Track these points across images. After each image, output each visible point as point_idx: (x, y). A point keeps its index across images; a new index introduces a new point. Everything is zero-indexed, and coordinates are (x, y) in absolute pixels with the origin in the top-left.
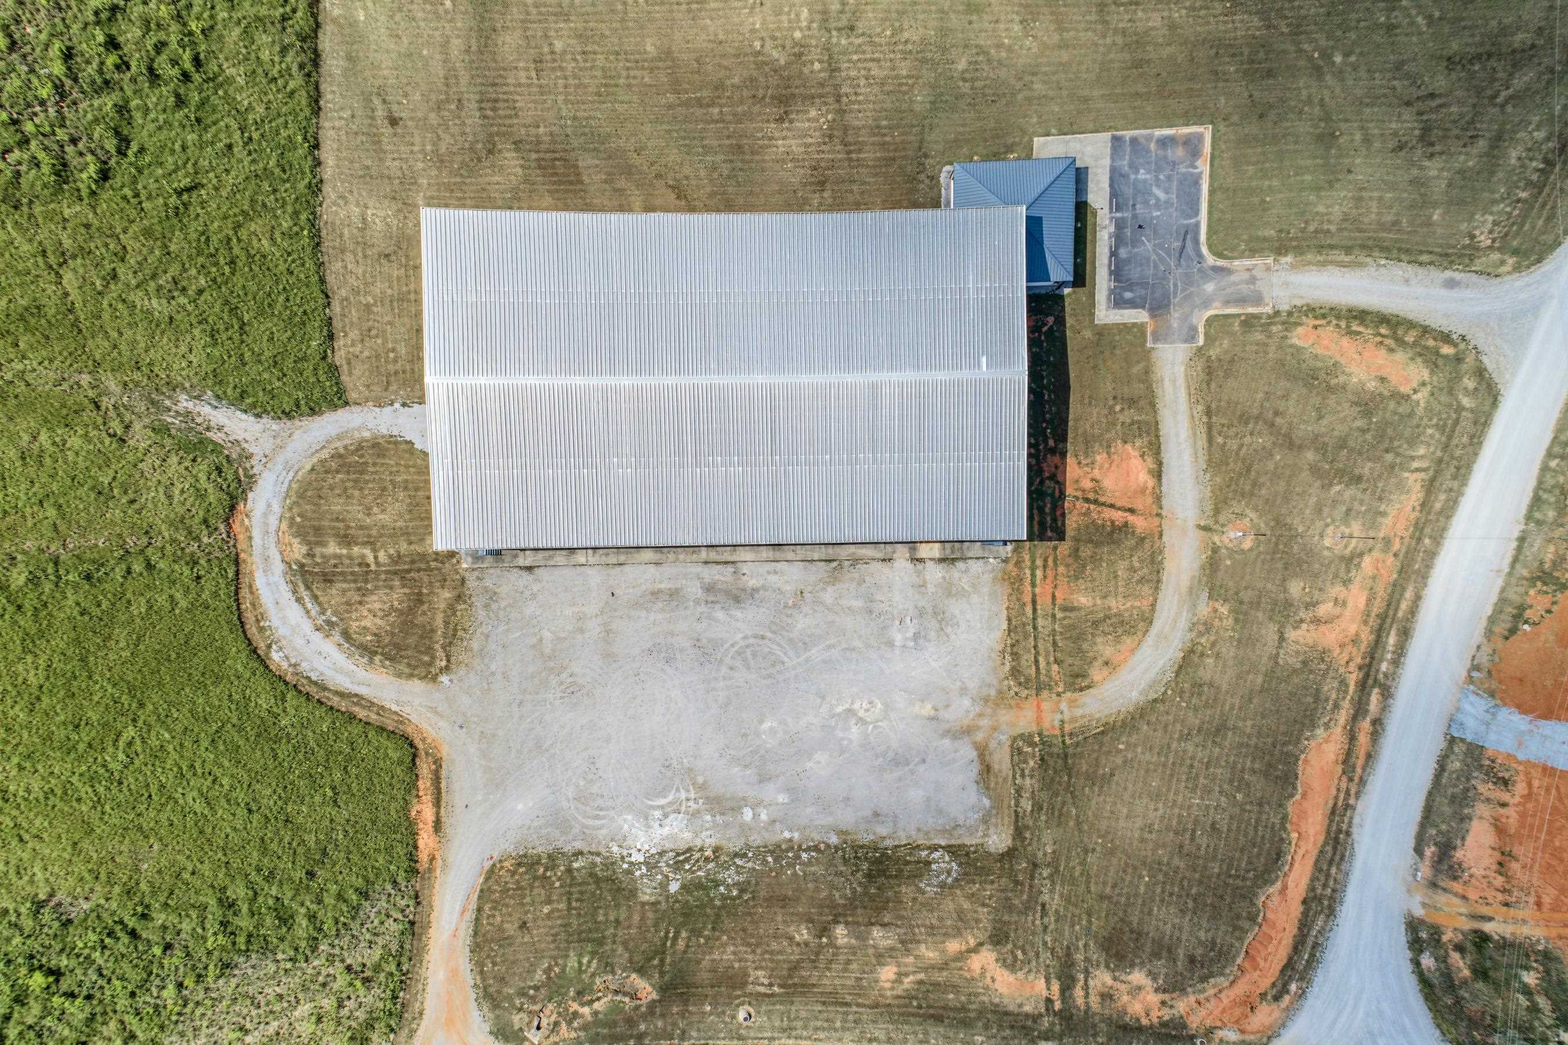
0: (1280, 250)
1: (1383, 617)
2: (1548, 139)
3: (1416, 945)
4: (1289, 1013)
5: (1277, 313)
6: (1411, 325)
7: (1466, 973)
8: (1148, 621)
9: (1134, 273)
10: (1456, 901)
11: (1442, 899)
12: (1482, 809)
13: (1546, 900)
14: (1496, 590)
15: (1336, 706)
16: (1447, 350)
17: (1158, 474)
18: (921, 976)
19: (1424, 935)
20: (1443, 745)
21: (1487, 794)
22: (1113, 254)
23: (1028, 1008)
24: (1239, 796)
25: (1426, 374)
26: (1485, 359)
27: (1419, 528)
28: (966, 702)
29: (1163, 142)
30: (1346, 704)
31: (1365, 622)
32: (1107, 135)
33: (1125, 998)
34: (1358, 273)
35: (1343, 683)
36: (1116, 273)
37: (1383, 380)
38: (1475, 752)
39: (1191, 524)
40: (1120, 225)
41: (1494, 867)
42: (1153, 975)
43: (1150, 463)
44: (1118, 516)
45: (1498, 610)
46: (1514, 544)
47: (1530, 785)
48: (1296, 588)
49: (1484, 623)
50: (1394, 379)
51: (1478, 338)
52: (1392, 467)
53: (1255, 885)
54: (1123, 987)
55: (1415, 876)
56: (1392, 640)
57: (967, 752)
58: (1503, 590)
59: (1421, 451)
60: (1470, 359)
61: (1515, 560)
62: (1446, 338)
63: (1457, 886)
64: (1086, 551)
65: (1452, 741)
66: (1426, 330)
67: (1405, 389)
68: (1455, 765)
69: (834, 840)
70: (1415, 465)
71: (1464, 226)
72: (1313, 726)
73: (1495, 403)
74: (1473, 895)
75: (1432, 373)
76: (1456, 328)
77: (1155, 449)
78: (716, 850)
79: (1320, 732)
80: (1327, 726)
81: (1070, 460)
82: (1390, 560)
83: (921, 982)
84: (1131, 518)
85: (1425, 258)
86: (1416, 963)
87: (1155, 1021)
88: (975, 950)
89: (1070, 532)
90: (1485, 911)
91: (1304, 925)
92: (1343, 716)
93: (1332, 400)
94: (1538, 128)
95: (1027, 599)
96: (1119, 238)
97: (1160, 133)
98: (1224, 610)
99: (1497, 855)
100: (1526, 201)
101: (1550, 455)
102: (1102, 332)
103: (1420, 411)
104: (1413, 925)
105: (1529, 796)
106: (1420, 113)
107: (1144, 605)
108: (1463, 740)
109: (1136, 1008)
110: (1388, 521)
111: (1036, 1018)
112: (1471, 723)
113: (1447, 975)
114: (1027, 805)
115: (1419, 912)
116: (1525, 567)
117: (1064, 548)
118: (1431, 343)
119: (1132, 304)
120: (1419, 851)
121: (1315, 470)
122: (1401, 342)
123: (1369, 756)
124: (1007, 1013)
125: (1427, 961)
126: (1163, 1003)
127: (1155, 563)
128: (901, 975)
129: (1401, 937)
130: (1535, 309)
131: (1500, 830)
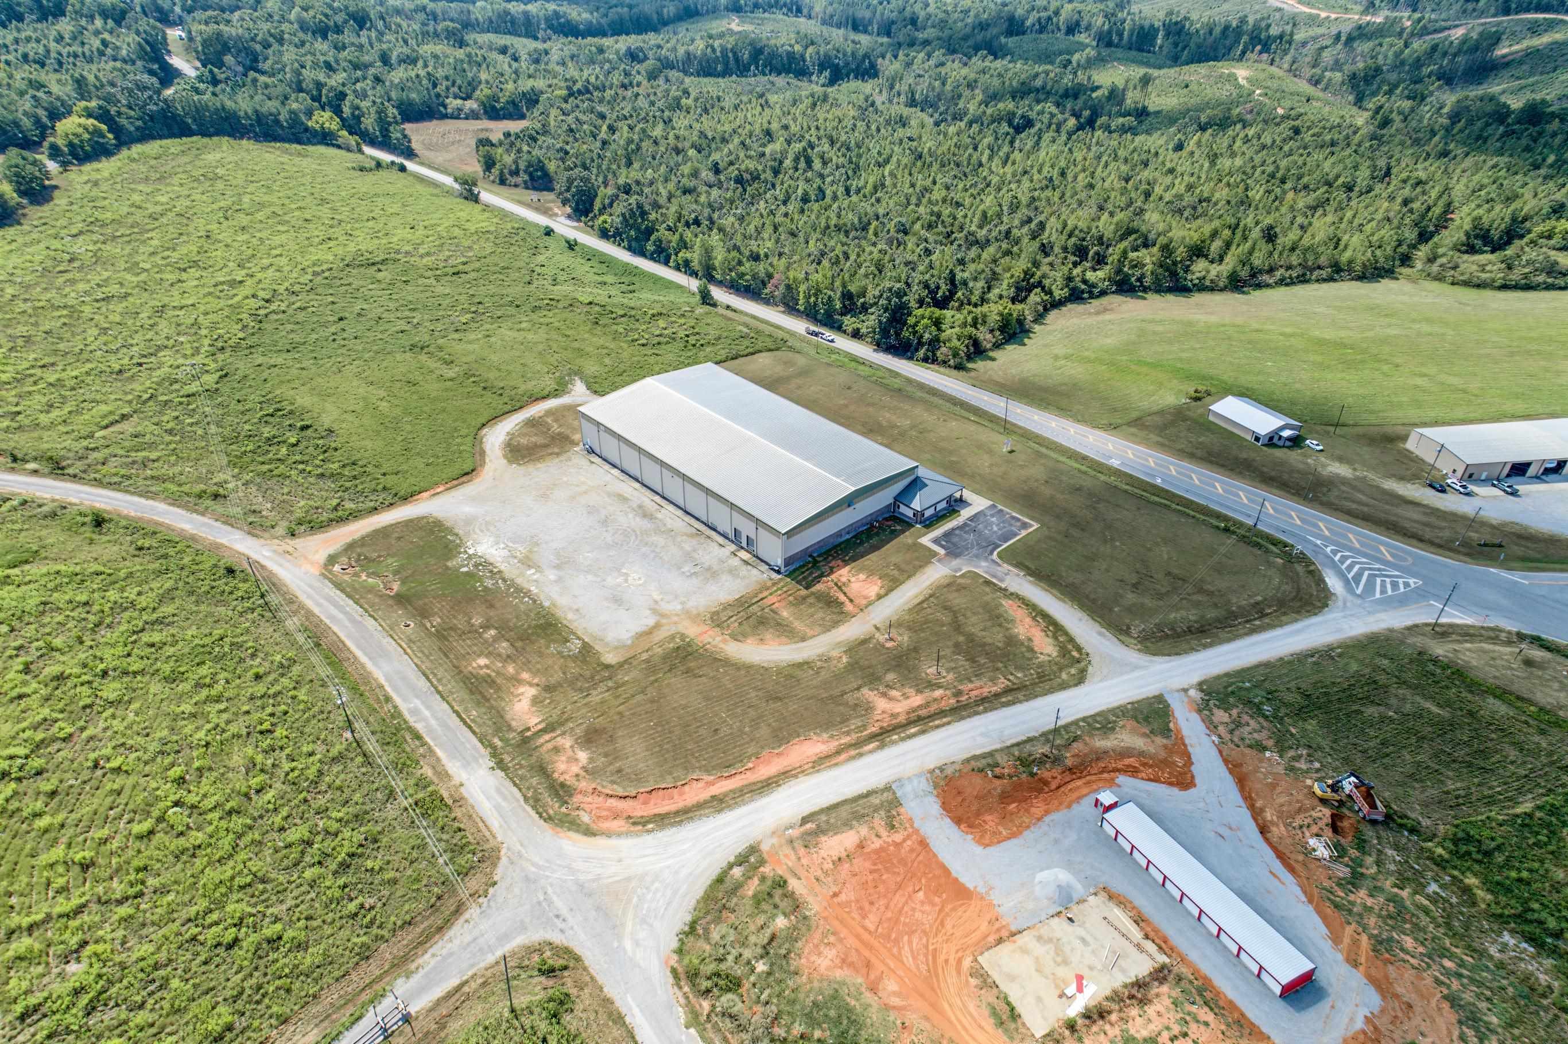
0: (1031, 574)
1: (920, 719)
2: (1195, 622)
3: (741, 860)
4: (628, 834)
5: (1006, 590)
6: (1066, 633)
7: (750, 893)
8: (803, 639)
9: (954, 539)
10: (793, 857)
11: (788, 850)
12: (864, 830)
13: (843, 897)
14: (993, 747)
15: (848, 733)
16: (1075, 654)
17: (880, 597)
18: (493, 674)
19: (752, 859)
20: (881, 786)
21: (876, 825)
22: (953, 529)
23: (514, 724)
24: (747, 729)
25: (1055, 654)
26: (1090, 668)
27: (984, 700)
28: (679, 607)
29: (1013, 518)
30: (854, 736)
31: (908, 713)
32: (990, 502)
33: (564, 758)
34: (1059, 602)
35: (864, 727)
36: (946, 534)
37: (1030, 639)
38: (895, 803)
39: (874, 622)
40: (965, 525)
41: (835, 858)
42: (591, 760)
43: (882, 592)
44: (842, 598)
45: (984, 756)
46: (1024, 738)
47: (904, 841)
48: (891, 676)
49: (969, 755)
50: (1035, 643)
51: (1095, 660)
52: (998, 669)
53: (700, 768)
54: (570, 753)
55: (787, 829)
56: (912, 730)
57: (651, 621)
58: (996, 751)
59: (1019, 675)
60: (1083, 664)
61: (1018, 744)
62: (1079, 649)
63: (802, 851)
64: (811, 600)
65: (888, 788)
66: (1071, 640)
67: (1038, 650)
68: (875, 800)
69: (546, 604)
70: (1011, 677)
71: (1127, 621)
72: (826, 730)
73: (1076, 685)
74: (804, 861)
75: (1059, 656)
76: (1087, 648)
77: (891, 589)
78: (500, 572)
79: (825, 736)
80: (832, 737)
81: (847, 568)
82: (953, 701)
83: (489, 676)
84: (847, 602)
85: (1098, 619)
86: (731, 866)
87: (562, 779)
88: (531, 685)
89: (813, 589)
90: (802, 873)
91: (700, 806)
92: (846, 740)
93: (996, 629)
94: (1192, 615)
95: (761, 596)
96: (961, 527)
97: (1016, 514)
98: (845, 660)
99: (844, 855)
100: (1167, 634)
101: (1084, 719)
102: (917, 545)
103: (1036, 661)
104: (753, 849)
105: (897, 845)
107: (810, 633)
108: (894, 793)
109: (561, 766)
110: (970, 686)
111: (510, 728)
112: (908, 788)
113: (738, 886)
114: (645, 656)
115: (765, 847)
116: (1020, 751)
117: (804, 592)
118: (1070, 647)
119: (942, 547)
120: (805, 820)
121: (957, 645)
122: (1056, 638)
123: (836, 764)
124: (502, 717)
125: (737, 872)
126: (577, 775)
127: (836, 624)
128: (487, 667)
129: (741, 848)
130: (1136, 668)
131: (861, 846)
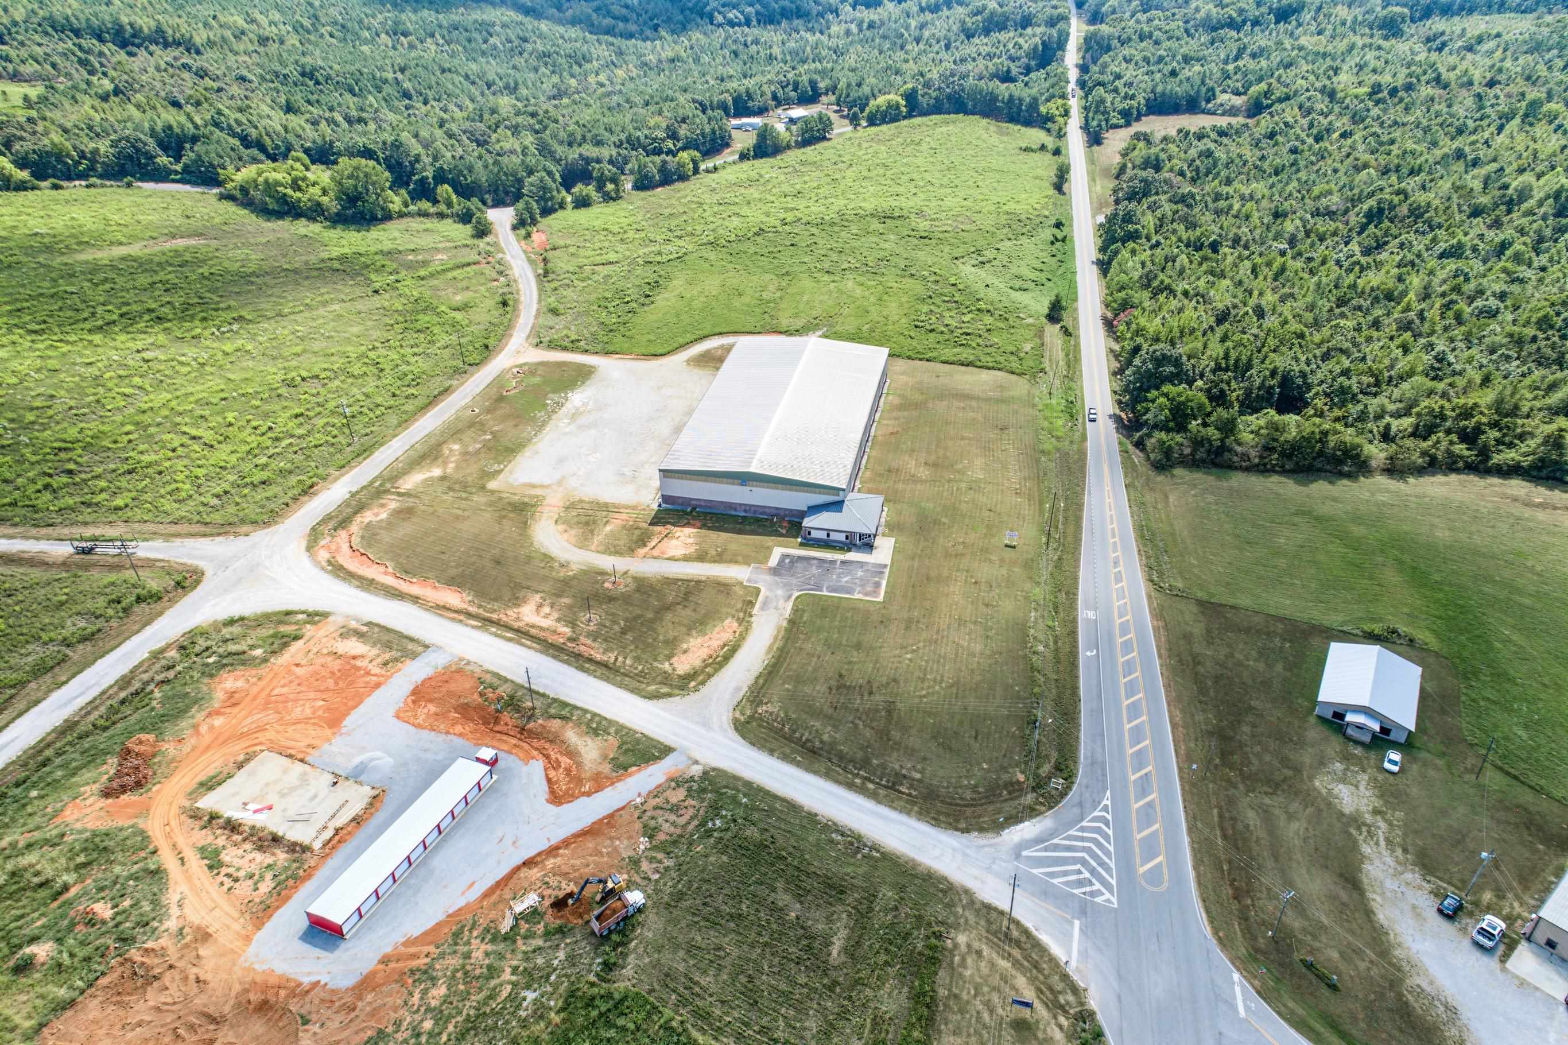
0: (792, 622)
1: (525, 632)
2: (822, 742)
3: (313, 614)
5: (751, 616)
6: (716, 670)
7: (281, 630)
8: (581, 548)
9: (799, 565)
10: (326, 633)
11: (332, 628)
12: (375, 652)
13: (297, 669)
14: (516, 679)
15: (480, 607)
16: (692, 683)
17: (670, 559)
19: (317, 618)
20: (429, 643)
21: (383, 656)
22: (814, 558)
24: (453, 564)
25: (681, 671)
26: (677, 698)
27: (578, 655)
29: (878, 585)
30: (479, 611)
31: (526, 625)
32: (889, 562)
34: (764, 651)
35: (494, 612)
36: (801, 558)
37: (685, 652)
38: (414, 655)
39: (632, 568)
40: (832, 562)
41: (335, 651)
43: (679, 557)
44: (652, 543)
45: (500, 677)
46: (544, 691)
47: (377, 674)
48: (566, 601)
49: (498, 671)
50: (683, 657)
51: (694, 697)
52: (624, 648)
53: (398, 562)
55: (353, 620)
56: (509, 635)
58: (514, 682)
59: (628, 663)
60: (682, 691)
61: (531, 690)
62: (701, 683)
63: (335, 635)
64: (637, 532)
65: (427, 646)
66: (710, 676)
67: (674, 660)
68: (411, 645)
70: (620, 659)
71: (775, 700)
72: (474, 596)
73: (645, 698)
74: (325, 640)
75: (680, 676)
76: (706, 689)
77: (686, 559)
79: (469, 597)
80: (471, 602)
81: (695, 530)
82: (562, 640)
84: (648, 547)
85: (761, 681)
89: (652, 527)
90: (312, 643)
92: (473, 609)
93: (683, 629)
94: (830, 736)
96: (822, 561)
97: (884, 583)
98: (571, 574)
99: (342, 653)
100: (781, 730)
102: (769, 550)
103: (656, 664)
104: (326, 614)
105: (368, 673)
106: (861, 687)
107: (593, 547)
108: (425, 651)
110: (589, 642)
112: (434, 656)
113: (285, 623)
115: (332, 618)
116: (524, 694)
117: (643, 525)
118: (701, 677)
119: (781, 562)
120: (368, 624)
121: (639, 616)
122: (707, 664)
123: (441, 616)
125: (301, 617)
127: (615, 554)
129: (320, 607)
130: (703, 723)
131: (356, 657)
